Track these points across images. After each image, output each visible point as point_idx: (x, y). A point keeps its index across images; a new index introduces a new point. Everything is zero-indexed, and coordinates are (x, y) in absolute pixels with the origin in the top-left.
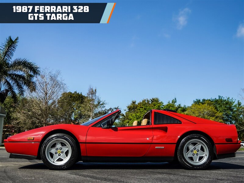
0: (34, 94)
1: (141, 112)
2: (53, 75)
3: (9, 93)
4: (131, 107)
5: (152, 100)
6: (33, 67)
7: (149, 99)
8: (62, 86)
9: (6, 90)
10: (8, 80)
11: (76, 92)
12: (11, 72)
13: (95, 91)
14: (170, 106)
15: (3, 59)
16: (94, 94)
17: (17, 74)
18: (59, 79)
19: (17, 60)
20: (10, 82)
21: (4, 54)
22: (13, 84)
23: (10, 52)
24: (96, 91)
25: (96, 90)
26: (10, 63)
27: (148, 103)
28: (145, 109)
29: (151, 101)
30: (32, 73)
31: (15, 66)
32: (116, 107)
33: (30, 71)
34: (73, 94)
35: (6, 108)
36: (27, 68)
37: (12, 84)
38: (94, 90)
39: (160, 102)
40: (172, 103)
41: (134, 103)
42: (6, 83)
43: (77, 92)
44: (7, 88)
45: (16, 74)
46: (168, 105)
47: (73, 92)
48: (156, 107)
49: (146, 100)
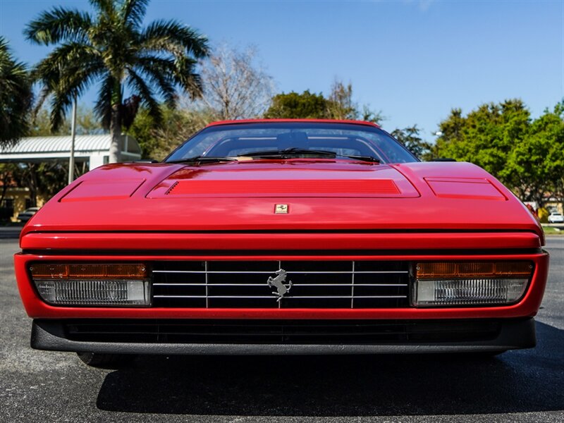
0: (199, 105)
1: (469, 138)
2: (239, 56)
3: (141, 104)
4: (448, 125)
5: (504, 106)
6: (193, 40)
7: (496, 103)
8: (262, 81)
9: (134, 97)
10: (138, 72)
11: (307, 93)
12: (143, 55)
13: (348, 90)
14: (549, 120)
15: (124, 24)
16: (345, 97)
17: (158, 58)
18: (255, 65)
19: (155, 24)
20: (144, 76)
21: (125, 11)
22: (151, 81)
23: (138, 5)
24: (352, 89)
25: (350, 88)
26: (140, 31)
27: (493, 113)
28: (481, 131)
29: (501, 107)
30: (191, 56)
31: (151, 38)
32: (411, 127)
33: (188, 50)
34: (301, 97)
35: (141, 137)
36: (179, 43)
37: (147, 83)
38: (346, 88)
39: (525, 109)
40: (556, 112)
41: (456, 114)
42: (135, 81)
43: (312, 93)
44: (137, 93)
45: (156, 57)
46: (542, 119)
47: (301, 93)
48: (511, 123)
49: (488, 106)
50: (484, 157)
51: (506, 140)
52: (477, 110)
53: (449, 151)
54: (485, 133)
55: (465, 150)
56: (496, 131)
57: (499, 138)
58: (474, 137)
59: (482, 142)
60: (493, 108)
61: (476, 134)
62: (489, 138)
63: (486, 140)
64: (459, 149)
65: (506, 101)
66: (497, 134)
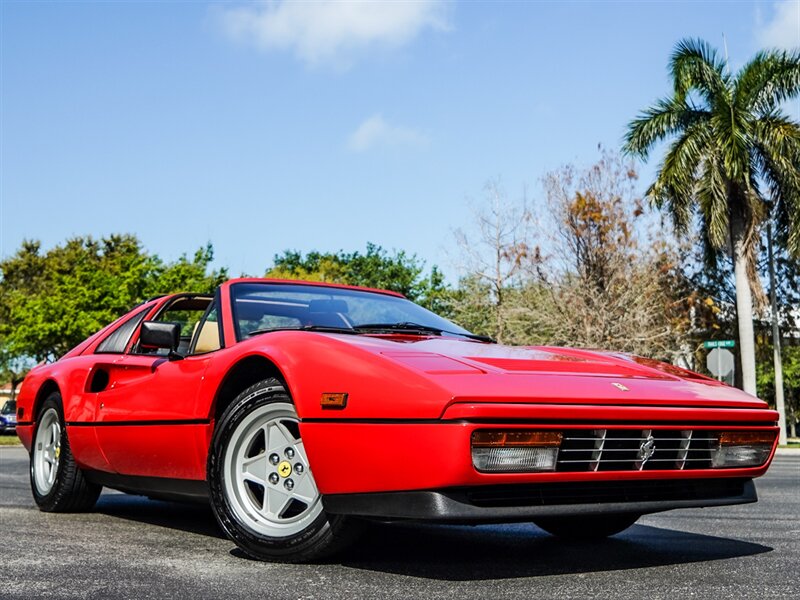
1: (65, 291)
4: (17, 267)
5: (109, 244)
7: (96, 238)
14: (189, 272)
27: (91, 253)
28: (85, 280)
29: (104, 245)
40: (196, 261)
41: (31, 249)
46: (178, 272)
49: (82, 241)
50: (88, 324)
51: (123, 300)
52: (64, 245)
53: (28, 309)
54: (91, 284)
55: (60, 311)
56: (109, 283)
57: (113, 296)
58: (74, 290)
59: (86, 299)
60: (90, 245)
61: (77, 285)
62: (97, 293)
63: (92, 297)
64: (50, 308)
65: (112, 237)
66: (111, 287)
